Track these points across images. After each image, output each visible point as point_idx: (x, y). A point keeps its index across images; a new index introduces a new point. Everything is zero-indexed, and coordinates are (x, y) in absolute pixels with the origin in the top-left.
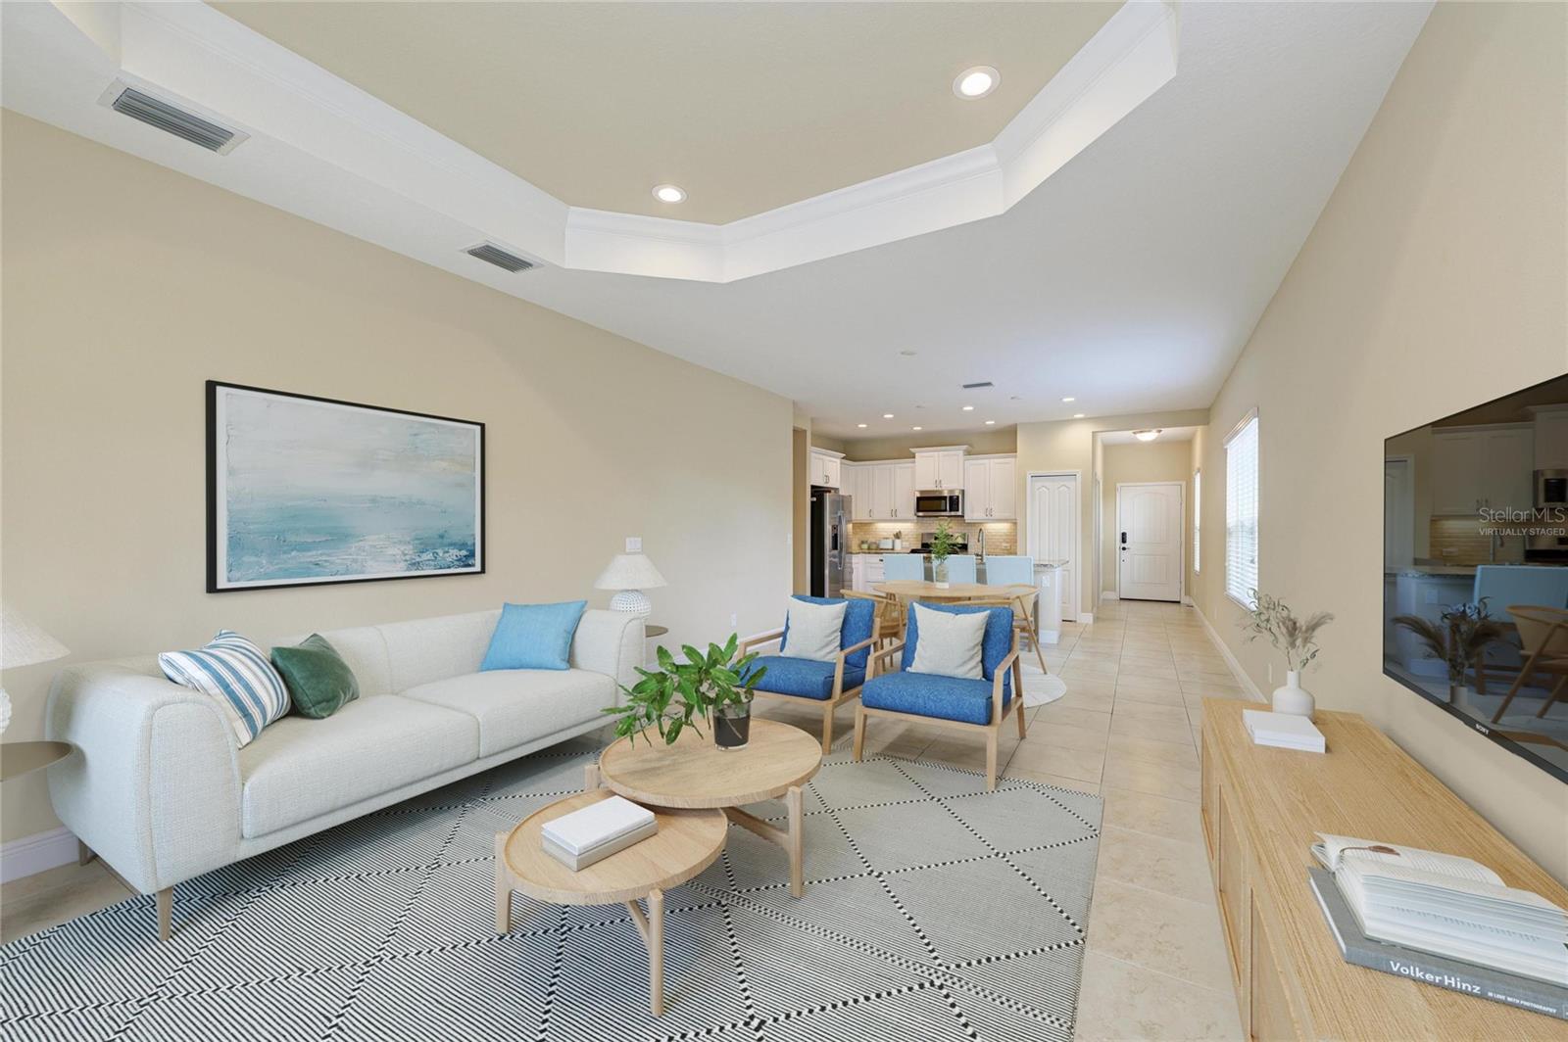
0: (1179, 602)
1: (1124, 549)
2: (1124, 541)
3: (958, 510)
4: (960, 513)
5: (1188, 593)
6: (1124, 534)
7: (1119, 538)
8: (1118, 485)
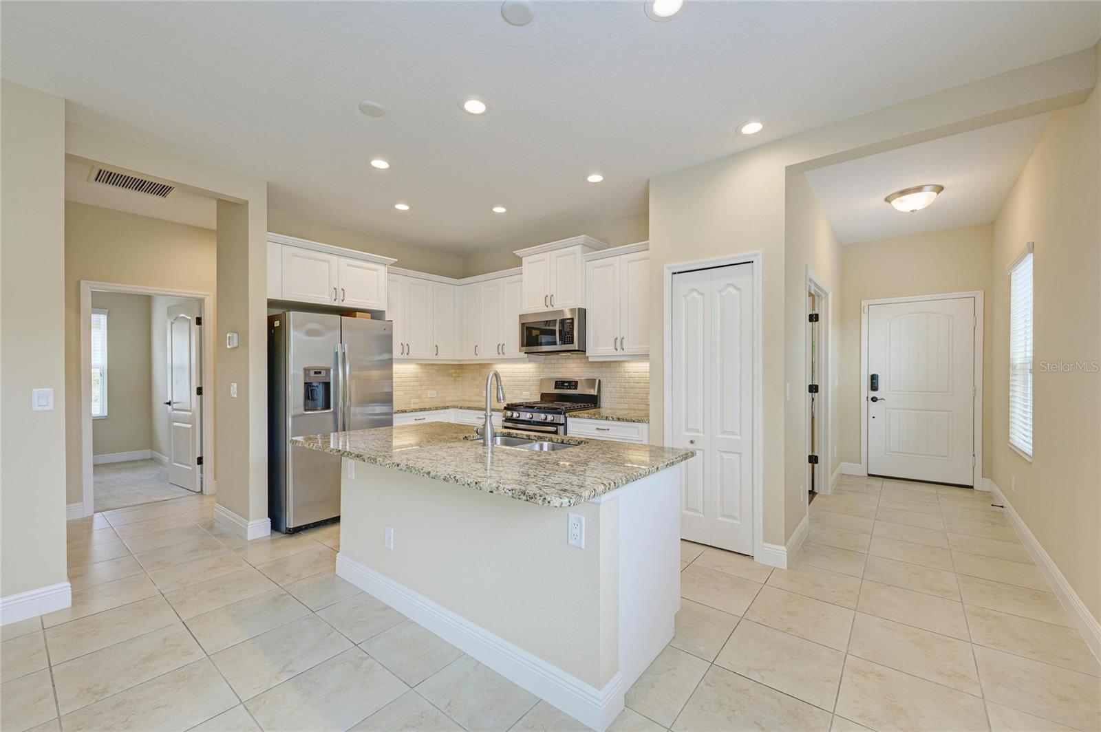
0: (971, 487)
1: (874, 399)
2: (874, 387)
3: (572, 342)
4: (576, 346)
5: (988, 473)
6: (874, 378)
7: (865, 382)
8: (865, 303)
